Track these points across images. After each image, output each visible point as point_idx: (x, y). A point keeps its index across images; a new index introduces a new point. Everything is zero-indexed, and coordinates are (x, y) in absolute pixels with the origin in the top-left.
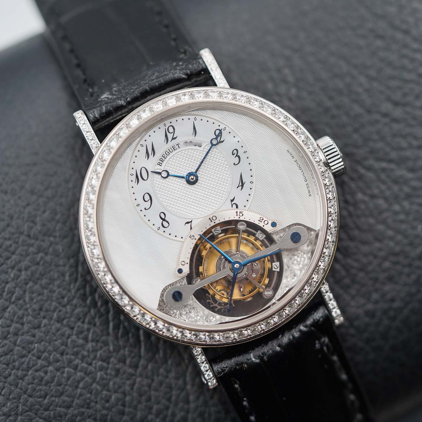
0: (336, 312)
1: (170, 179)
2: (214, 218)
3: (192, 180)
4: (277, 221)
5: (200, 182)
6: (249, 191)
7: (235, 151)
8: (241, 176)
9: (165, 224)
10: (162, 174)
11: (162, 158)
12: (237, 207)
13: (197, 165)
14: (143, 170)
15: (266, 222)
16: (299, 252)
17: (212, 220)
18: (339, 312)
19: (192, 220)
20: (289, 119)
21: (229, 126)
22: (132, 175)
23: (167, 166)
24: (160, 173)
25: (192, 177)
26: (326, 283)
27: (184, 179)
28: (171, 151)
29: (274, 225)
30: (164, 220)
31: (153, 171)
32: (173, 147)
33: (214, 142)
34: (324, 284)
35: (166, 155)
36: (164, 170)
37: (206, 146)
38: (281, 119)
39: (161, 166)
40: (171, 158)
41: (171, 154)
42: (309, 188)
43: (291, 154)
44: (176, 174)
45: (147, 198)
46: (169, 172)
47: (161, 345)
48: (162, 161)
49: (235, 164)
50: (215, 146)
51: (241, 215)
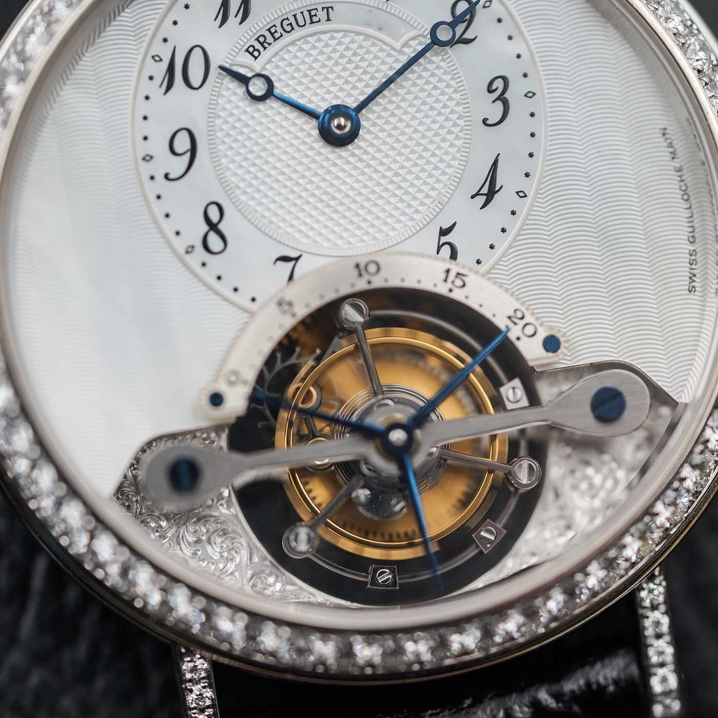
0: (664, 680)
1: (272, 108)
2: (372, 268)
3: (338, 132)
4: (564, 336)
5: (362, 144)
6: (506, 220)
7: (499, 84)
8: (495, 164)
9: (214, 241)
10: (251, 83)
11: (267, 34)
12: (454, 256)
13: (369, 91)
14: (197, 55)
15: (529, 330)
16: (606, 457)
17: (363, 273)
18: (673, 682)
19: (300, 256)
20: (696, 32)
22: (157, 59)
23: (273, 65)
24: (244, 80)
25: (342, 121)
26: (662, 577)
27: (314, 123)
28: (301, 23)
29: (551, 344)
30: (213, 227)
31: (227, 66)
32: (309, 11)
33: (444, 35)
34: (651, 578)
35: (279, 30)
36: (263, 73)
37: (414, 38)
38: (671, 25)
39: (256, 58)
40: (293, 43)
41: (298, 33)
42: (693, 266)
43: (671, 143)
44: (294, 97)
45: (182, 143)
46: (275, 84)
47: (89, 622)
48: (262, 44)
49: (488, 122)
50: (441, 48)
51: (459, 283)
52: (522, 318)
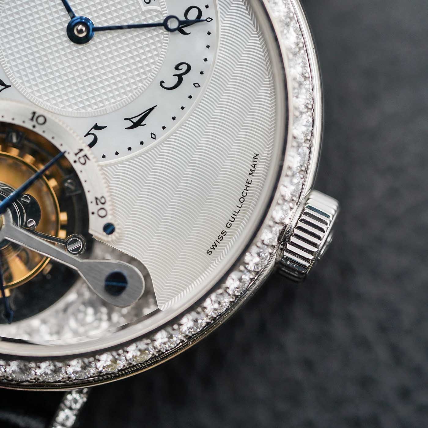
2: (41, 120)
3: (77, 33)
4: (119, 229)
5: (86, 49)
6: (135, 144)
7: (184, 68)
8: (151, 109)
12: (91, 145)
15: (102, 213)
17: (35, 119)
19: (10, 86)
21: (220, 23)
25: (83, 29)
26: (86, 396)
27: (69, 18)
34: (80, 392)
42: (219, 240)
43: (255, 165)
49: (163, 84)
50: (165, 30)
51: (82, 160)
52: (103, 204)
